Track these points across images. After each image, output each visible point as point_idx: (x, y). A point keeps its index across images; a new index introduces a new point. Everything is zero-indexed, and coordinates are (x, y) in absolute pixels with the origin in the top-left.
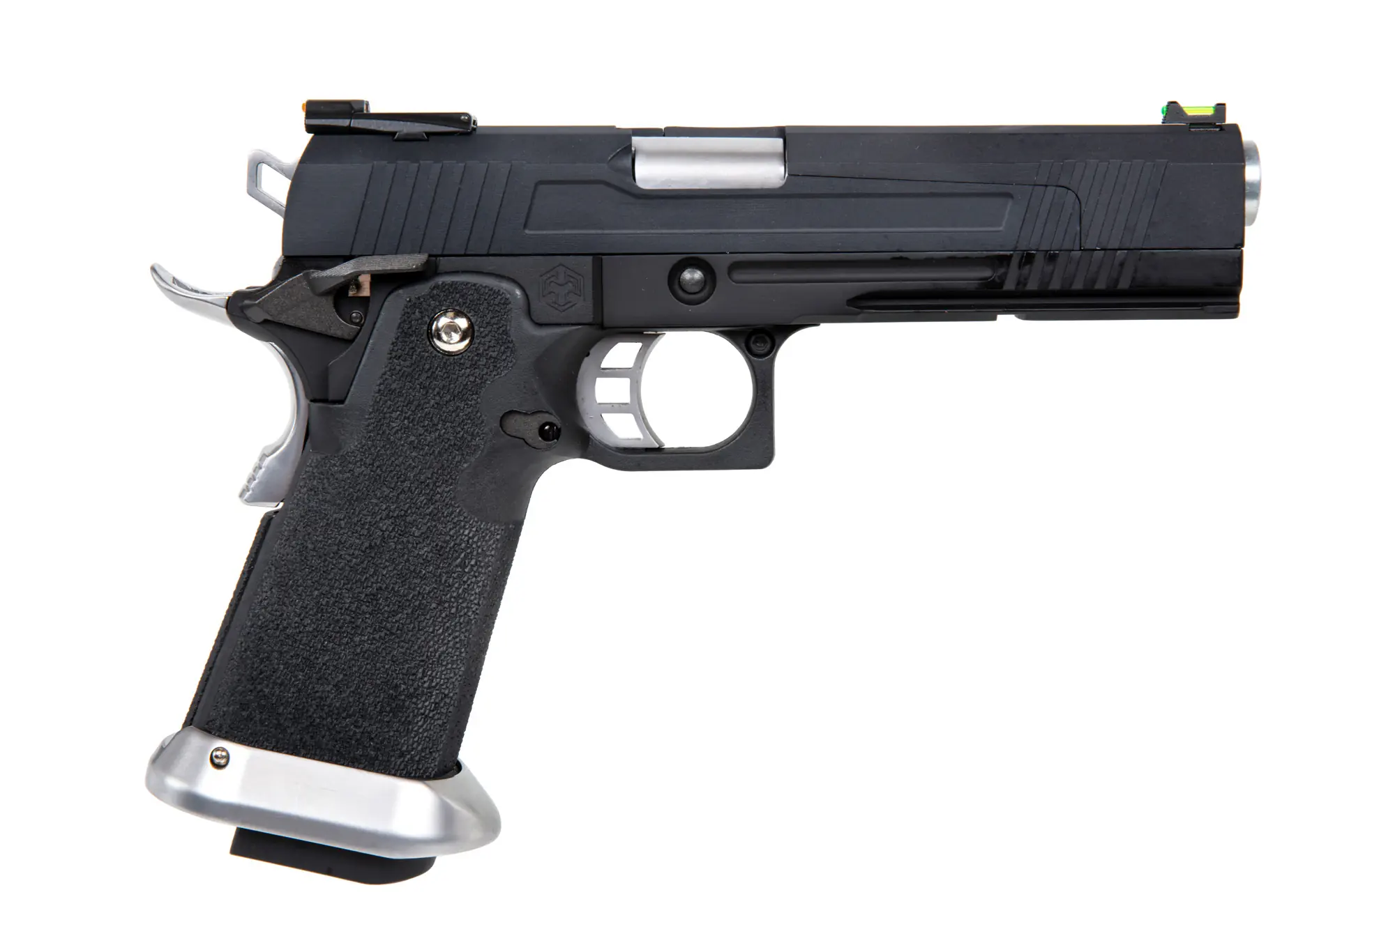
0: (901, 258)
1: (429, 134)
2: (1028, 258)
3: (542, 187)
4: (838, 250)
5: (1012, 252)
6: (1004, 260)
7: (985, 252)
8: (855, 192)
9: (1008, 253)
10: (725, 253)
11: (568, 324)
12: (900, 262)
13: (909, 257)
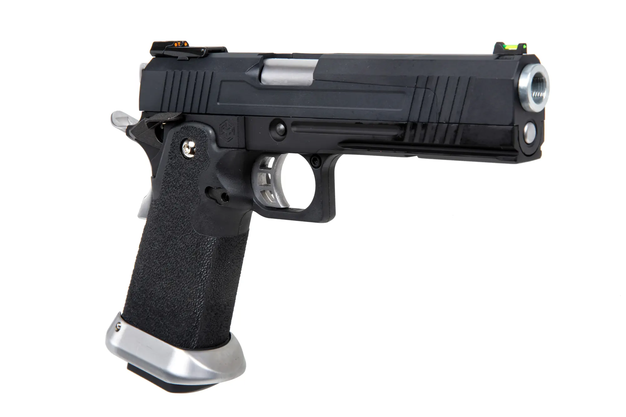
0: (359, 123)
1: (189, 58)
2: (414, 126)
3: (223, 83)
4: (334, 118)
5: (406, 122)
6: (403, 126)
7: (395, 122)
8: (340, 89)
9: (405, 123)
10: (290, 117)
11: (230, 148)
12: (359, 125)
13: (363, 123)
